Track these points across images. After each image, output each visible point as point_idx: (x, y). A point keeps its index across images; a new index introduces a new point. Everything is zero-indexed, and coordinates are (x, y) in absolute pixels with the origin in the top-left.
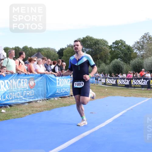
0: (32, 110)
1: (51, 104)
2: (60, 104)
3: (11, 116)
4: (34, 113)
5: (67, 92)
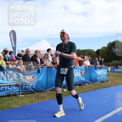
0: (83, 90)
1: (95, 86)
2: (101, 87)
4: (85, 92)
5: (104, 79)
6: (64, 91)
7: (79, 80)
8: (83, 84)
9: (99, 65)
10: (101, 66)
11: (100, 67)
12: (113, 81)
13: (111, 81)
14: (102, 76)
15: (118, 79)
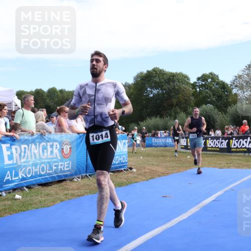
0: (66, 194)
3: (30, 204)
4: (69, 199)
5: (122, 163)
6: (16, 199)
7: (54, 168)
8: (66, 178)
12: (144, 168)
13: (138, 170)
14: (117, 157)
15: (157, 163)
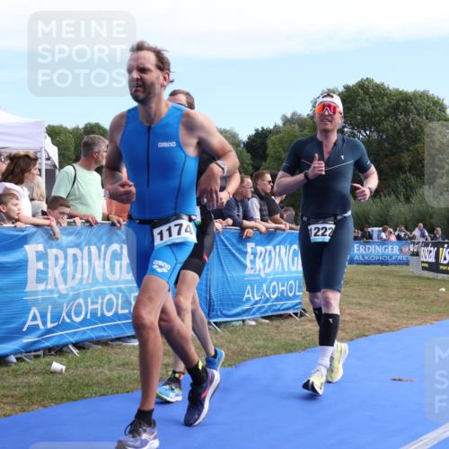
2: (269, 344)
5: (288, 298)
6: (54, 373)
9: (263, 219)
10: (271, 225)
11: (263, 229)
14: (274, 283)
